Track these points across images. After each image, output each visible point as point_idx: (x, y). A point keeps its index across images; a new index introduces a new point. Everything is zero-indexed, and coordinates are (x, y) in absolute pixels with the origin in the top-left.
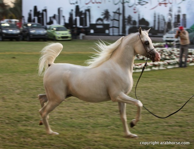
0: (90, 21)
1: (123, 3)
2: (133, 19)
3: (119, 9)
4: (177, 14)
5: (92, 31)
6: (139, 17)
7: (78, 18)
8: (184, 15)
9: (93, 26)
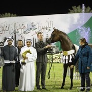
1: (15, 33)
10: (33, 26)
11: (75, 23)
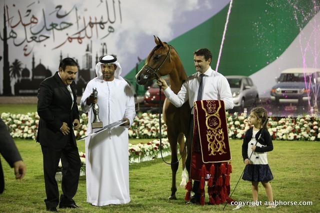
1: (5, 40)
2: (23, 67)
4: (99, 56)
6: (33, 63)
10: (59, 16)
11: (190, 8)
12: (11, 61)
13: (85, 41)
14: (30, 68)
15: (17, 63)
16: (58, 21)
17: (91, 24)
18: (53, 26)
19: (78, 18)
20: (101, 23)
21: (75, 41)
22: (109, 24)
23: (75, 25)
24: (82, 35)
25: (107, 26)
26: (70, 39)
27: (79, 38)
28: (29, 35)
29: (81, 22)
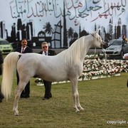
0: (32, 34)
2: (74, 32)
3: (60, 22)
4: (117, 25)
5: (34, 44)
6: (80, 30)
7: (20, 31)
8: (124, 26)
9: (35, 39)
12: (68, 28)
13: (109, 17)
14: (78, 32)
15: (71, 30)
16: (94, 5)
17: (112, 7)
18: (91, 8)
19: (105, 4)
20: (118, 7)
21: (103, 17)
22: (122, 7)
23: (103, 8)
24: (107, 13)
25: (121, 8)
26: (100, 16)
27: (105, 15)
28: (78, 14)
29: (106, 6)
